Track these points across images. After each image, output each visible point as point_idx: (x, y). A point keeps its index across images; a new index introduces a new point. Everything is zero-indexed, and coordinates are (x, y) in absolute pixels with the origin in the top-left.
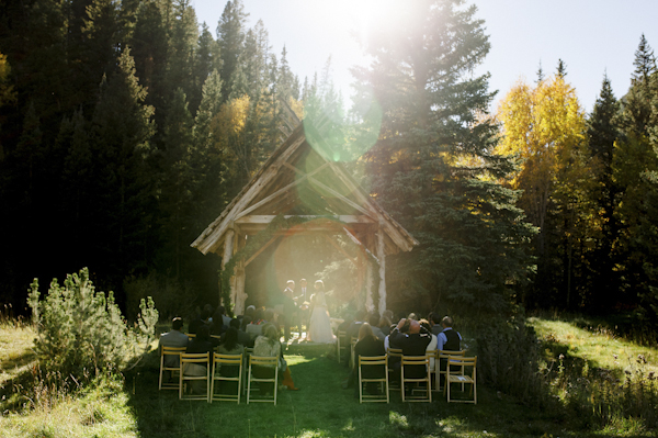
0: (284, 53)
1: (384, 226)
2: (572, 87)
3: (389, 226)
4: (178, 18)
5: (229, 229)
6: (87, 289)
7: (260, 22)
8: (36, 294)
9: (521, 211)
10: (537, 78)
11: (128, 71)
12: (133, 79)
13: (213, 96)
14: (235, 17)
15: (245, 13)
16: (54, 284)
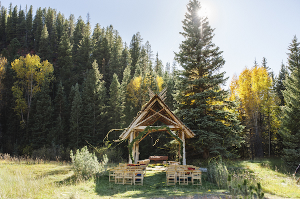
0: (157, 56)
1: (184, 129)
2: (269, 68)
3: (185, 129)
4: (115, 42)
5: (131, 131)
6: (87, 152)
7: (148, 42)
8: (72, 154)
9: (239, 121)
10: (254, 65)
11: (96, 68)
12: (97, 71)
13: (127, 76)
14: (137, 41)
15: (141, 38)
16: (78, 151)
